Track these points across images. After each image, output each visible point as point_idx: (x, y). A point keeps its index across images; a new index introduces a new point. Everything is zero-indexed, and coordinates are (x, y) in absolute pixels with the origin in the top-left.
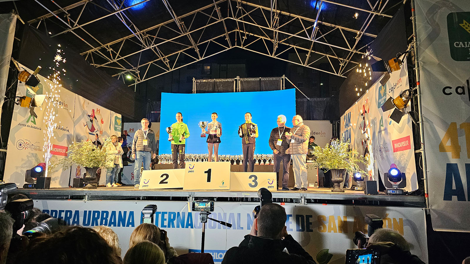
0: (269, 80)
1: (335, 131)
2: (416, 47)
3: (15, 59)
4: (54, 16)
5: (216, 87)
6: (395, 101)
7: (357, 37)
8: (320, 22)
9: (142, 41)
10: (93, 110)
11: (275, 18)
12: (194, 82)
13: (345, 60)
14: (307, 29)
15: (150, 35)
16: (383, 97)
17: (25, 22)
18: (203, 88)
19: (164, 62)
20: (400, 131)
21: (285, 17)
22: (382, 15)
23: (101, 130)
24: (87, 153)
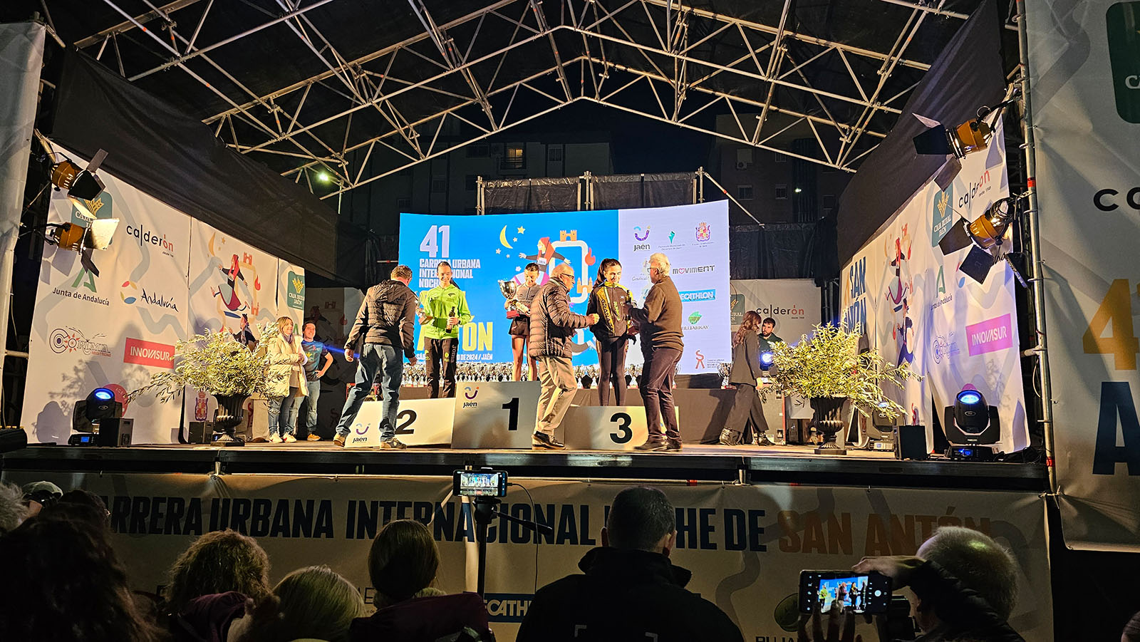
0: (665, 179)
1: (829, 305)
2: (1028, 92)
3: (45, 133)
4: (138, 27)
5: (534, 198)
6: (974, 228)
7: (884, 71)
8: (791, 33)
9: (352, 88)
10: (236, 258)
11: (678, 26)
12: (481, 186)
13: (853, 128)
14: (757, 51)
15: (371, 73)
16: (944, 218)
17: (65, 43)
18: (502, 202)
19: (405, 137)
20: (987, 301)
21: (702, 24)
22: (944, 13)
23: (255, 306)
24: (220, 360)
